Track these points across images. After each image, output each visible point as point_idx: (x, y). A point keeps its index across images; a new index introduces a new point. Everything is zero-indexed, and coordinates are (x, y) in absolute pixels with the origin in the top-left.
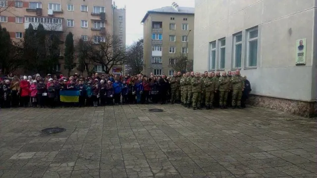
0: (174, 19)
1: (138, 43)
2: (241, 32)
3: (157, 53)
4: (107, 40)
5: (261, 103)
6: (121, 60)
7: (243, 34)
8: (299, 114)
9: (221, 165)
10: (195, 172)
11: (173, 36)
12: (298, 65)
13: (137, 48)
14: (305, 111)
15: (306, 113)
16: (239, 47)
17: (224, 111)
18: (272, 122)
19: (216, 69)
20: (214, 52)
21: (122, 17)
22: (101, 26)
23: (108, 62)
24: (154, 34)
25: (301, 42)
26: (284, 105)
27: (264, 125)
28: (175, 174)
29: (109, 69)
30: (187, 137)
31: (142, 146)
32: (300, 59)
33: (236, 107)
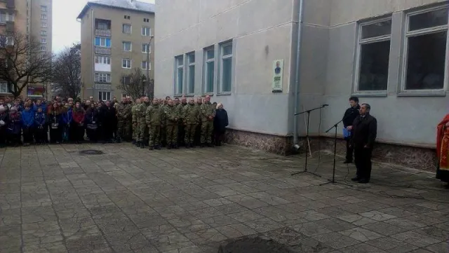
0: (129, 17)
1: (73, 50)
2: (213, 46)
3: (103, 67)
4: (17, 42)
5: (236, 139)
6: (40, 75)
7: (216, 49)
8: (275, 152)
9: (163, 218)
10: (126, 229)
11: (128, 43)
12: (274, 92)
13: (70, 57)
14: (281, 148)
15: (283, 151)
16: (211, 65)
17: (190, 151)
18: (243, 162)
19: (183, 94)
20: (181, 70)
21: (45, 7)
22: (7, 19)
23: (18, 77)
24: (98, 38)
25: (278, 64)
26: (259, 141)
27: (232, 166)
28: (96, 235)
29: (20, 90)
30: (128, 186)
31: (56, 203)
32: (277, 85)
33: (206, 145)
